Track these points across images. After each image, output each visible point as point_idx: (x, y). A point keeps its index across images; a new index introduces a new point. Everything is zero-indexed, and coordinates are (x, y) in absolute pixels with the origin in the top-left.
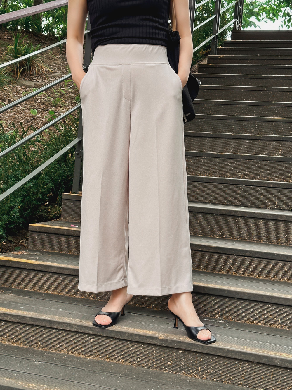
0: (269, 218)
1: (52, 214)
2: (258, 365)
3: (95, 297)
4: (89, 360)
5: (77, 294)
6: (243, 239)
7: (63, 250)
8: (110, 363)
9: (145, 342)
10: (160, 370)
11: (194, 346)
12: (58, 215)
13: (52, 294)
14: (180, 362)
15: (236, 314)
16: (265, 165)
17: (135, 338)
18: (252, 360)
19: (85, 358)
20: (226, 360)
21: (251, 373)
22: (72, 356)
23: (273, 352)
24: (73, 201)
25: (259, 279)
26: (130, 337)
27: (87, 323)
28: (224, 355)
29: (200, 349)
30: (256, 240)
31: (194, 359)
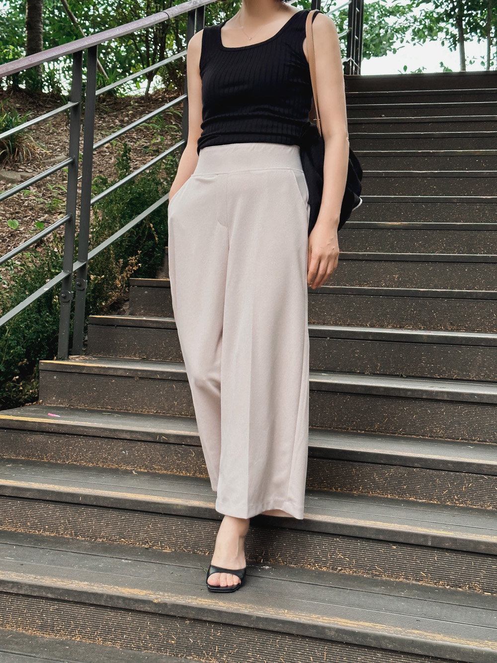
0: (359, 392)
1: (26, 395)
2: (304, 640)
3: (73, 533)
4: (47, 641)
5: (45, 530)
6: (321, 427)
7: (33, 455)
8: (80, 644)
9: (132, 609)
10: (157, 651)
11: (207, 612)
12: (36, 396)
13: (6, 531)
14: (187, 638)
15: (288, 554)
16: (367, 303)
17: (118, 603)
18: (294, 632)
19: (42, 637)
20: (256, 633)
21: (293, 652)
22: (22, 633)
23: (327, 618)
24: (56, 373)
25: (335, 492)
26: (110, 601)
27: (44, 581)
28: (252, 626)
29: (216, 616)
30: (341, 428)
31: (209, 633)
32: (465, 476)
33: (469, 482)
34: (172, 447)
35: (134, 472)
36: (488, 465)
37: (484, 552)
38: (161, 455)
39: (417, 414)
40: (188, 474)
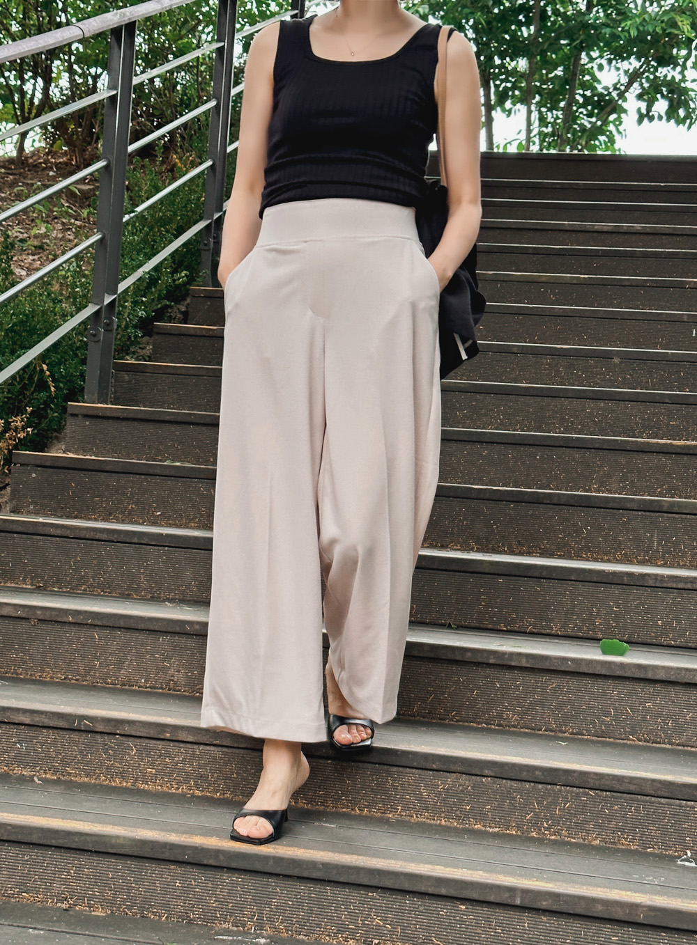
15: (295, 918)
25: (360, 816)
32: (560, 791)
33: (566, 801)
34: (99, 738)
35: (36, 779)
36: (596, 774)
37: (600, 915)
38: (81, 752)
39: (479, 688)
40: (125, 785)
